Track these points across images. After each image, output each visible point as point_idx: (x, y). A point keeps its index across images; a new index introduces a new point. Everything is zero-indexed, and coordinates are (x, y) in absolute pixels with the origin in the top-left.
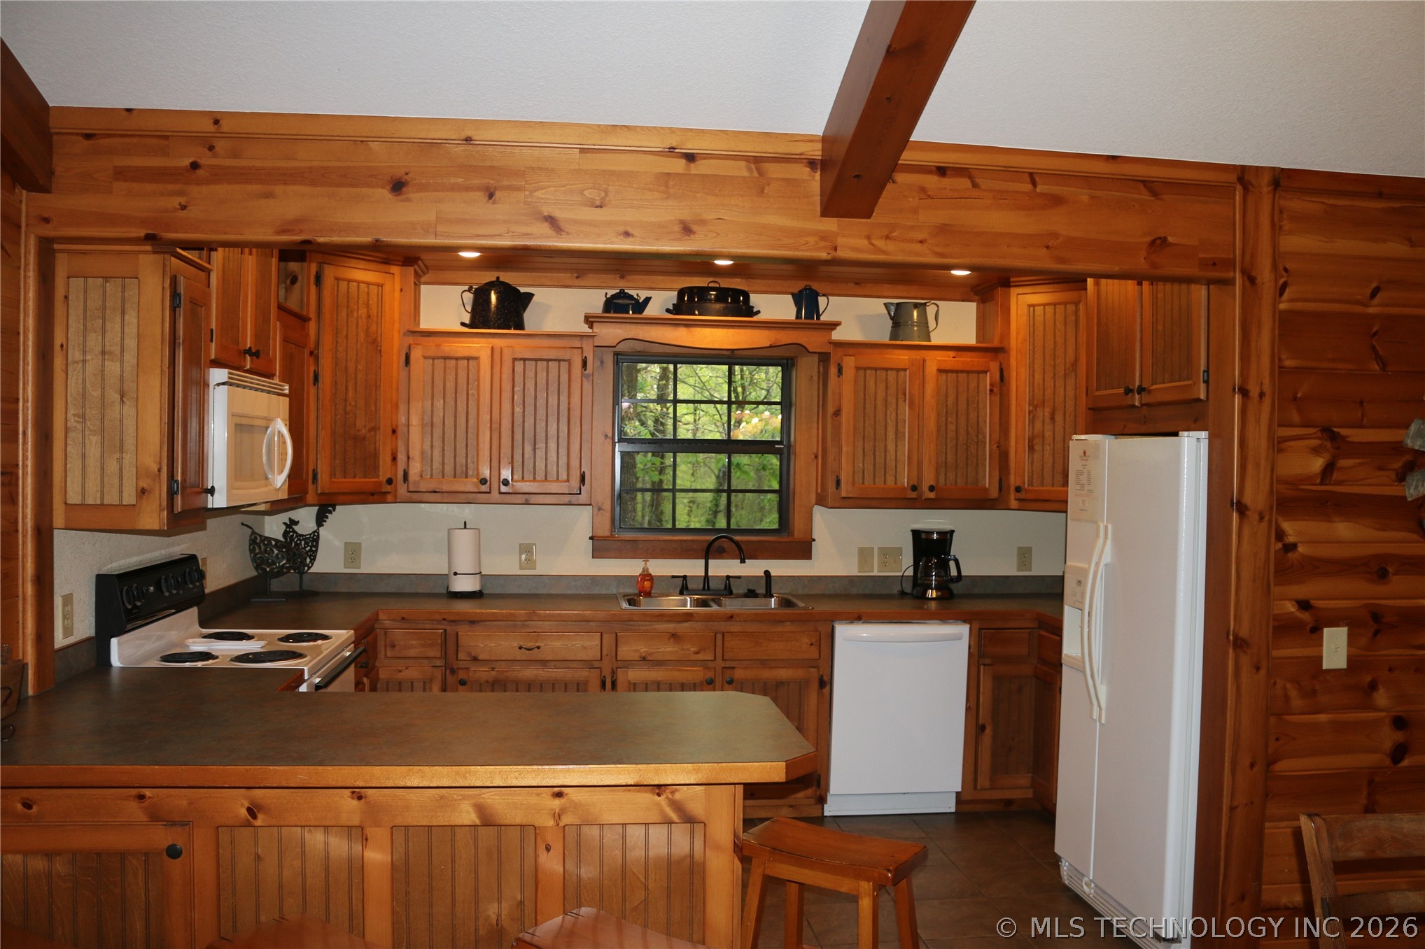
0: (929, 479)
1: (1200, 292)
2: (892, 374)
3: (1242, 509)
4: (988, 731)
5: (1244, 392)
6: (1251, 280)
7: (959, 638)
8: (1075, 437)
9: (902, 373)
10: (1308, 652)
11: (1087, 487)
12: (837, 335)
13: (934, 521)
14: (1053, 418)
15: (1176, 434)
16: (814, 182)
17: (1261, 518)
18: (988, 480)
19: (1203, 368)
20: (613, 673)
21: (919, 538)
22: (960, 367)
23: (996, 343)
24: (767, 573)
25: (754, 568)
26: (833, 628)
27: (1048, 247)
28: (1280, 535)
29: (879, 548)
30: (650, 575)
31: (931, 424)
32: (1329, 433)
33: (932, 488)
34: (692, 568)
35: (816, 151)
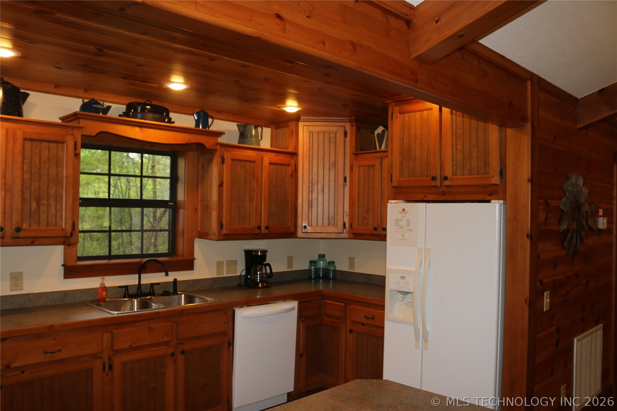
0: (264, 223)
2: (247, 164)
3: (531, 239)
4: (304, 357)
5: (532, 182)
7: (293, 309)
8: (390, 201)
9: (253, 164)
11: (406, 228)
12: (221, 140)
17: (536, 242)
18: (290, 222)
20: (110, 358)
21: (249, 254)
22: (278, 162)
24: (175, 280)
26: (234, 311)
29: (227, 261)
30: (105, 287)
31: (266, 192)
32: (546, 202)
33: (267, 228)
34: (131, 280)
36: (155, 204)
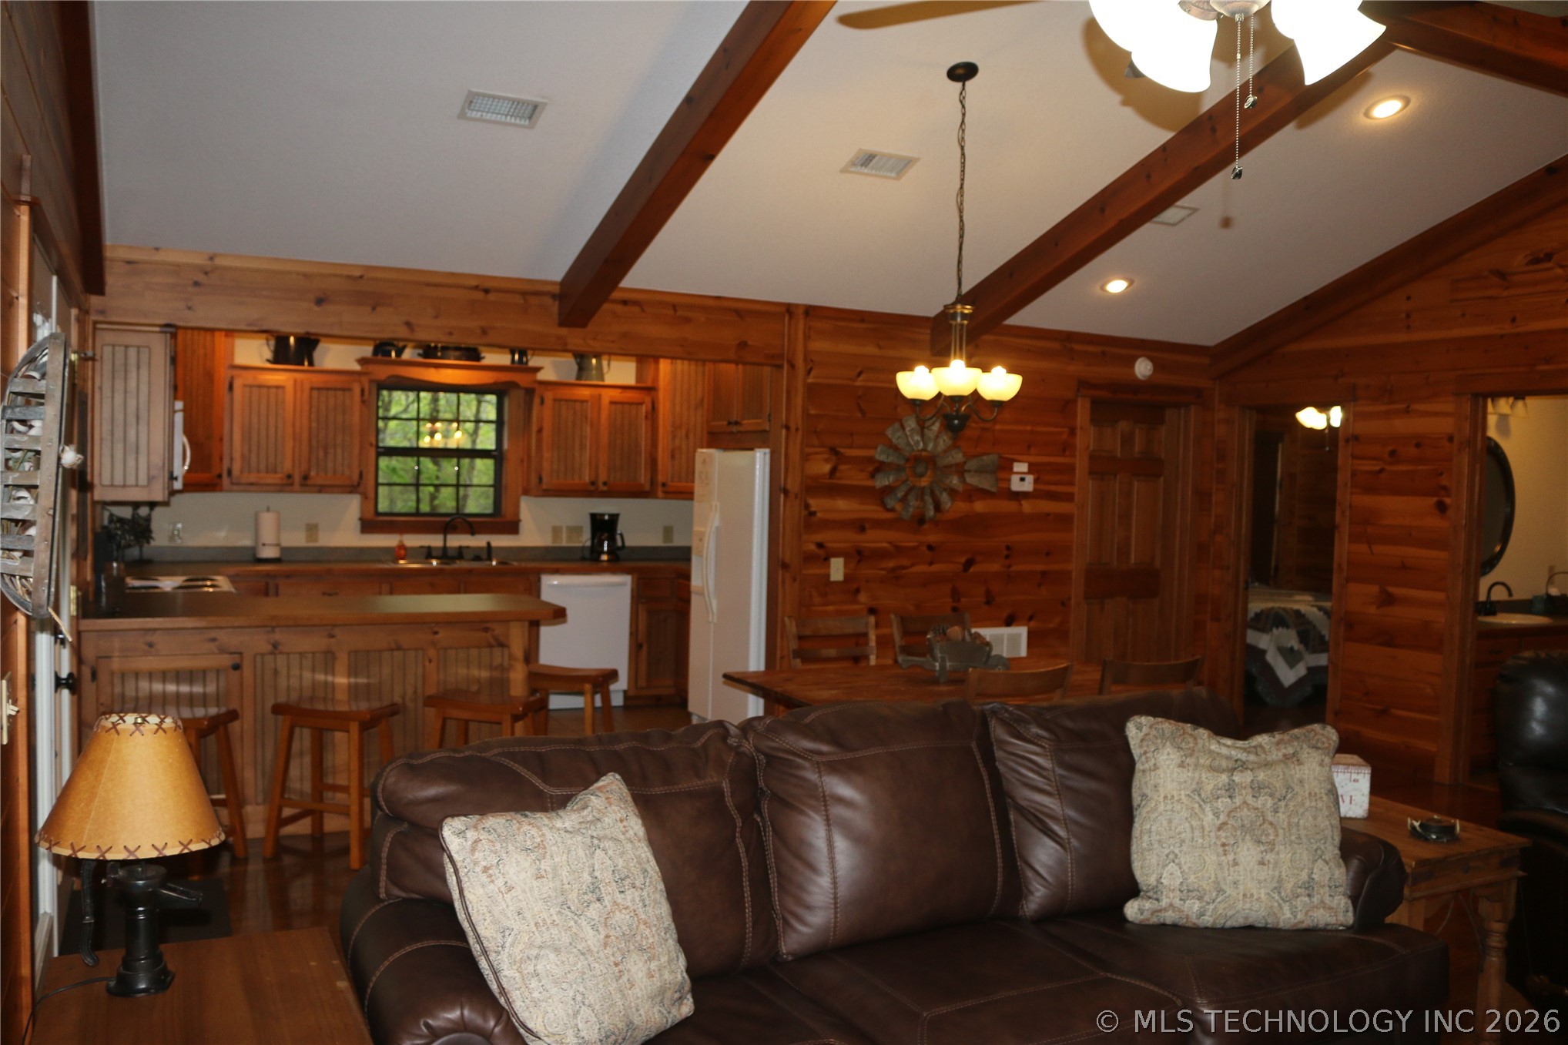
0: (603, 477)
1: (767, 370)
2: (578, 405)
3: (786, 492)
4: (645, 648)
5: (787, 428)
6: (792, 366)
7: (622, 584)
8: (700, 450)
9: (585, 404)
10: (822, 571)
11: (704, 482)
12: (540, 376)
13: (605, 507)
14: (687, 436)
15: (752, 449)
16: (555, 307)
17: (796, 497)
18: (643, 478)
19: (768, 412)
21: (595, 519)
22: (624, 400)
23: (649, 384)
24: (489, 544)
25: (478, 541)
26: (539, 579)
27: (682, 346)
28: (807, 506)
29: (566, 526)
30: (404, 546)
31: (604, 439)
32: (834, 451)
33: (605, 484)
34: (435, 541)
35: (556, 289)
36: (484, 454)
